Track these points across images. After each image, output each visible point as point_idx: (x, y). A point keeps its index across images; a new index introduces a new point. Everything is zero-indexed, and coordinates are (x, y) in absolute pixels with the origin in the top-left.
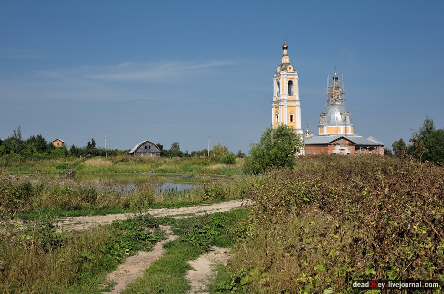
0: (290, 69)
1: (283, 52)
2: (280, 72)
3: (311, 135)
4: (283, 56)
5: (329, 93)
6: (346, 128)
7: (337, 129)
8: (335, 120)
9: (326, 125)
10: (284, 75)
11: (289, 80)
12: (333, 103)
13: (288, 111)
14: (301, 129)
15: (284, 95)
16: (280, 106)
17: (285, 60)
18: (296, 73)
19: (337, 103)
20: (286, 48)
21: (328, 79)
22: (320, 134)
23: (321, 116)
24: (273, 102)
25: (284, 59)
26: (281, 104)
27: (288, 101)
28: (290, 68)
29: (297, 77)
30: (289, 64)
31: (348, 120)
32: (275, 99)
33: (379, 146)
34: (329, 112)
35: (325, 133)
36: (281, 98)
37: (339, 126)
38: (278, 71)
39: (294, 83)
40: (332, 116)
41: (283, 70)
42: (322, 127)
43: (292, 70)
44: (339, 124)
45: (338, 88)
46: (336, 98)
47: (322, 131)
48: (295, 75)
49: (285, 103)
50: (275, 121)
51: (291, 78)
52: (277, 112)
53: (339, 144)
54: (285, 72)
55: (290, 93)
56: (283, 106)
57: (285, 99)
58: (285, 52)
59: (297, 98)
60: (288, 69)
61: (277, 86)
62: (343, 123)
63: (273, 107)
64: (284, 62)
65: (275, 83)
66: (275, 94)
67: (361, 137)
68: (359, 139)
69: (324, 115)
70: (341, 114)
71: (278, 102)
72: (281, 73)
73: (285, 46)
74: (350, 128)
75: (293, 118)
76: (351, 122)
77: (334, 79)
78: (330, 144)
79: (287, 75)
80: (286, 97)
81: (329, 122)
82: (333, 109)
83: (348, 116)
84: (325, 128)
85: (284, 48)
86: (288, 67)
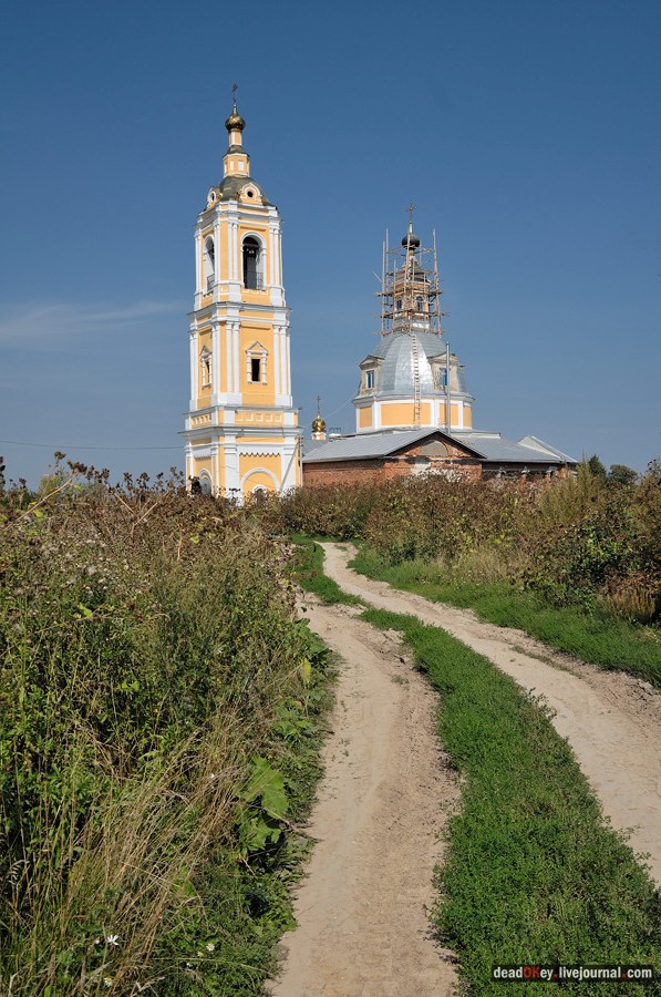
0: (252, 195)
1: (228, 141)
2: (216, 206)
3: (333, 435)
4: (229, 152)
5: (388, 291)
6: (446, 409)
7: (418, 412)
8: (409, 378)
9: (380, 399)
10: (228, 213)
11: (245, 233)
12: (403, 323)
13: (242, 343)
14: (288, 410)
15: (231, 287)
16: (214, 324)
17: (236, 166)
18: (273, 213)
19: (415, 325)
20: (240, 127)
21: (386, 246)
22: (359, 430)
23: (363, 367)
24: (192, 314)
25: (232, 163)
26: (219, 316)
27: (242, 307)
28: (250, 194)
29: (276, 225)
30: (247, 179)
31: (453, 379)
32: (199, 304)
33: (559, 466)
34: (391, 352)
35: (377, 425)
36: (219, 296)
37: (423, 401)
38: (211, 202)
39: (264, 245)
40: (400, 368)
41: (225, 199)
42: (366, 404)
43: (257, 200)
44: (425, 395)
45: (419, 276)
46: (414, 306)
47: (369, 420)
48: (267, 219)
49: (233, 313)
50: (200, 381)
51: (253, 226)
52: (204, 349)
53: (426, 459)
54: (232, 206)
55: (250, 279)
56: (223, 323)
57: (231, 300)
58: (235, 138)
59: (277, 298)
60: (244, 197)
61: (207, 257)
62: (437, 391)
63: (192, 332)
64: (230, 174)
65: (200, 247)
66: (201, 287)
67: (498, 437)
68: (491, 445)
69: (373, 365)
70: (431, 360)
71: (209, 310)
72: (220, 209)
73: (235, 120)
74: (460, 409)
75: (263, 369)
76: (463, 389)
77: (404, 243)
78: (392, 457)
79: (241, 216)
80: (237, 293)
81: (389, 387)
82: (403, 342)
83: (454, 369)
84: (377, 406)
85: (230, 127)
86: (244, 190)
